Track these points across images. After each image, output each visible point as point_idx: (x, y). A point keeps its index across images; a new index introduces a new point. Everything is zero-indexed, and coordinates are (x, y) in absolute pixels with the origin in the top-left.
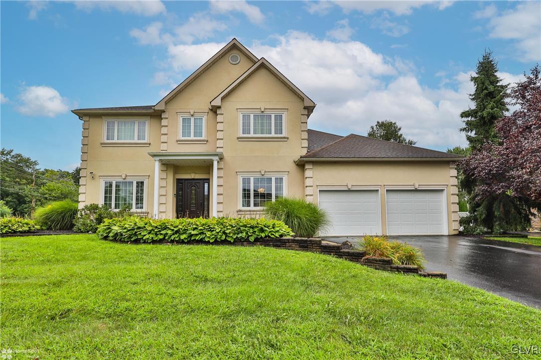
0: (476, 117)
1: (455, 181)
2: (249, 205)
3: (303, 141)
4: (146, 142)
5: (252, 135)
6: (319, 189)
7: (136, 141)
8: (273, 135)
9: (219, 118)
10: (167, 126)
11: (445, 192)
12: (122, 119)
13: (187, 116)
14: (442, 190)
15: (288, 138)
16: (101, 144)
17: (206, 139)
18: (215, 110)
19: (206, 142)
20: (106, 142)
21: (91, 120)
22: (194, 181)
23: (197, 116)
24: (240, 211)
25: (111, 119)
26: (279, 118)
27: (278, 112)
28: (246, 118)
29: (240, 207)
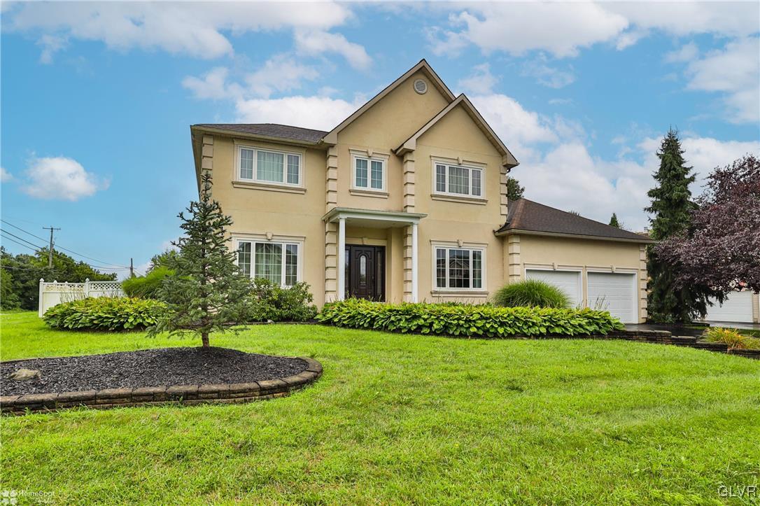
0: (662, 198)
1: (644, 266)
2: (444, 286)
3: (502, 206)
4: (300, 187)
5: (447, 193)
6: (526, 268)
7: (285, 183)
8: (470, 195)
9: (409, 166)
10: (336, 168)
11: (636, 276)
12: (266, 149)
13: (363, 157)
14: (632, 275)
15: (486, 201)
16: (233, 183)
17: (387, 192)
18: (401, 155)
19: (387, 197)
20: (240, 181)
21: (217, 143)
22: (365, 249)
23: (377, 159)
24: (436, 292)
25: (247, 147)
26: (477, 174)
27: (477, 167)
28: (441, 169)
29: (435, 288)
